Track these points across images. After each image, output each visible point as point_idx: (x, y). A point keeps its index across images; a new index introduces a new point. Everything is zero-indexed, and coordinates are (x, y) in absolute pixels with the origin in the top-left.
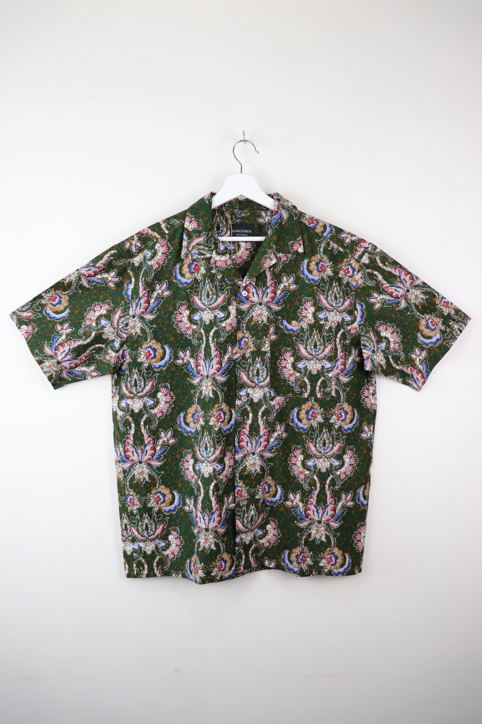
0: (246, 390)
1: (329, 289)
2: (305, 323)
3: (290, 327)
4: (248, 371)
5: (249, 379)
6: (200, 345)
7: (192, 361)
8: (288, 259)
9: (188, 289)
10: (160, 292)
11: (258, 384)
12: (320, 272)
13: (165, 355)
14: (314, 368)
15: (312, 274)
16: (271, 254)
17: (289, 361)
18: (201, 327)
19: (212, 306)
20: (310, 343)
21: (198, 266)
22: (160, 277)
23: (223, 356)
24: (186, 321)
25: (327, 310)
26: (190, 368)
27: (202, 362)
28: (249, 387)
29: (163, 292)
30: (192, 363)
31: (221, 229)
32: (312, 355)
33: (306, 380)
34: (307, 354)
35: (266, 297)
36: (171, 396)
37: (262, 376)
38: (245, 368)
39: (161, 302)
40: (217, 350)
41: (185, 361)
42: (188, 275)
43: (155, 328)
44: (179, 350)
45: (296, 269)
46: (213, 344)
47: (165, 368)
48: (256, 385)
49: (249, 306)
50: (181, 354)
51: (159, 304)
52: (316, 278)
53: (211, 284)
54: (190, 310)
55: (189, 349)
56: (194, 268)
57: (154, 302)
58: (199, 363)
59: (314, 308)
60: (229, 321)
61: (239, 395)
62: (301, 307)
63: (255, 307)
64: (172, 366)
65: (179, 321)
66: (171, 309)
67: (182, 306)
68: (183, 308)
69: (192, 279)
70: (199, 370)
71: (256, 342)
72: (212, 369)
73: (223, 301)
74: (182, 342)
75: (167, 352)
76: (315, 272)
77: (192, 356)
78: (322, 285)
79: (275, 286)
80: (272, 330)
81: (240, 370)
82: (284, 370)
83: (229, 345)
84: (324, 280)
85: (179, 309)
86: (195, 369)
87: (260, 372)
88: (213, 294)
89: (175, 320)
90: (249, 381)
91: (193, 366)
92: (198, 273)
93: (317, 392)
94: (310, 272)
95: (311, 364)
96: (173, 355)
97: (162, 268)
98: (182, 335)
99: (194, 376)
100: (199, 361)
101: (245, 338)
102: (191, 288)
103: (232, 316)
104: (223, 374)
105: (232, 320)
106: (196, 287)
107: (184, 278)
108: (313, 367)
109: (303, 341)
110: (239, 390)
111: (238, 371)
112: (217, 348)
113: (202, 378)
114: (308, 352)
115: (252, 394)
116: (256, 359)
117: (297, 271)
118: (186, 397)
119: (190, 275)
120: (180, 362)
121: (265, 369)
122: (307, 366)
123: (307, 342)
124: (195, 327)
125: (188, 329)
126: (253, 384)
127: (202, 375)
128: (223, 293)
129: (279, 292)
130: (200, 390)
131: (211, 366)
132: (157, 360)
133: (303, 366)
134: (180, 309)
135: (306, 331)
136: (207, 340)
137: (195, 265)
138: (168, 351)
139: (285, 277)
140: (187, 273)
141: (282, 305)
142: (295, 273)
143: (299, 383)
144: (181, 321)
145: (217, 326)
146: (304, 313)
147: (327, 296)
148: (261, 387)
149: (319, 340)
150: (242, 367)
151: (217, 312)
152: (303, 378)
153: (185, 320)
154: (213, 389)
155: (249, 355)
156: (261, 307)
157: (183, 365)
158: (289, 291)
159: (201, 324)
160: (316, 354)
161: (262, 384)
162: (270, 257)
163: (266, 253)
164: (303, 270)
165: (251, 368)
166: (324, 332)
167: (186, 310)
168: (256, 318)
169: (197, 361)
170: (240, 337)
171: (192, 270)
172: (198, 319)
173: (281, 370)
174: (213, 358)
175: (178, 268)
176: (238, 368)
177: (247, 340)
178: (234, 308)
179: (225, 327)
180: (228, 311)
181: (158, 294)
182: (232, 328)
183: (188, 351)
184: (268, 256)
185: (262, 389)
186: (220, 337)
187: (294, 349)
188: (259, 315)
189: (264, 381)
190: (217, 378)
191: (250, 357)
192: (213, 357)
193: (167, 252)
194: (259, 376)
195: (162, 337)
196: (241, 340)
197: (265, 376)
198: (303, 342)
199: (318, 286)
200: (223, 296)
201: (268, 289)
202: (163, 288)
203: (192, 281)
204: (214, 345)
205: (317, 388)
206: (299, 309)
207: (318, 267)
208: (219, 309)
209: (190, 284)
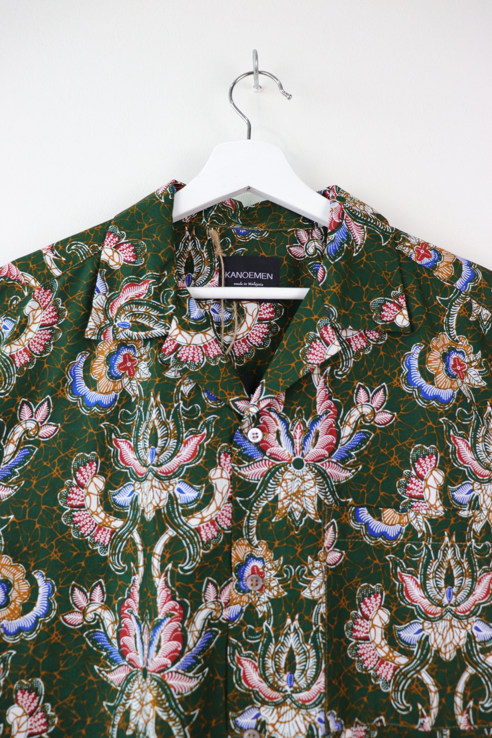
0: (256, 712)
1: (478, 423)
2: (420, 517)
3: (377, 526)
4: (263, 657)
5: (266, 679)
6: (130, 574)
7: (108, 617)
8: (368, 344)
9: (102, 420)
10: (31, 425)
11: (290, 696)
12: (454, 377)
13: (36, 599)
14: (448, 641)
15: (433, 384)
16: (326, 329)
17: (377, 621)
18: (133, 525)
19: (164, 468)
20: (435, 572)
21: (131, 360)
22: (33, 388)
23: (191, 616)
24: (94, 507)
25: (477, 480)
26: (103, 636)
27: (132, 624)
28: (264, 703)
29: (38, 428)
30: (107, 623)
31: (196, 269)
32: (440, 604)
33: (427, 679)
34: (426, 602)
35: (314, 445)
36: (45, 716)
37: (303, 671)
38: (254, 648)
39: (31, 453)
40: (173, 599)
41: (90, 616)
42: (104, 383)
43: (13, 522)
44: (74, 586)
45: (391, 370)
46: (163, 579)
47: (34, 636)
48: (285, 698)
49: (266, 469)
50: (79, 597)
51: (27, 457)
52: (446, 394)
53: (162, 408)
54: (105, 476)
55: (100, 583)
56: (121, 365)
57: (15, 453)
58: (126, 626)
59: (442, 473)
60: (209, 512)
61: (236, 725)
62: (406, 471)
63: (282, 473)
64: (52, 631)
65: (76, 506)
66: (56, 473)
67: (84, 466)
68: (89, 471)
69: (114, 394)
70: (125, 645)
71: (286, 572)
72: (157, 652)
73: (195, 455)
74: (83, 564)
75: (41, 590)
76: (441, 378)
77: (108, 604)
78: (461, 412)
79: (338, 414)
80: (330, 536)
81: (240, 652)
82: (364, 648)
83: (209, 581)
84: (465, 398)
85: (78, 475)
86: (114, 641)
87: (298, 659)
88: (167, 435)
89: (65, 504)
90: (264, 686)
91: (110, 633)
92: (130, 379)
93: (457, 711)
94: (429, 378)
95: (440, 630)
96: (57, 598)
97: (40, 362)
98: (82, 544)
99: (113, 661)
100: (127, 620)
101: (254, 558)
102: (113, 418)
103: (218, 497)
104: (189, 669)
105: (218, 509)
106: (126, 416)
107: (95, 390)
108: (444, 640)
109: (415, 565)
110: (236, 711)
111: (234, 654)
112: (173, 592)
113: (131, 672)
114: (429, 598)
115: (273, 725)
116: (285, 621)
117: (394, 375)
118: (89, 720)
119: (111, 384)
120: (74, 618)
121: (313, 653)
122: (427, 637)
123: (425, 567)
124: (118, 523)
125: (100, 528)
126: (275, 694)
127: (131, 662)
128: (195, 434)
129: (346, 431)
130: (124, 705)
131: (155, 643)
132: (12, 611)
133: (417, 637)
134: (81, 472)
135: (422, 539)
136: (148, 565)
137: (125, 356)
138: (43, 589)
139: (361, 390)
140: (101, 378)
141: (354, 465)
142: (388, 380)
143: (406, 684)
144: (82, 506)
145: (176, 527)
146: (416, 487)
147: (475, 441)
148: (301, 706)
149: (459, 563)
150: (245, 644)
151: (178, 486)
152: (418, 672)
153: (93, 503)
154: (157, 717)
155: (265, 609)
156: (299, 472)
157: (83, 629)
158: (373, 428)
159: (135, 515)
160: (452, 602)
161: (304, 695)
162: (322, 338)
163: (312, 326)
164: (409, 374)
165: (272, 648)
166: (470, 540)
167: (95, 475)
168: (286, 502)
169: (121, 619)
170: (241, 557)
171: (116, 370)
172: (128, 504)
173: (355, 648)
174: (162, 621)
175: (82, 365)
176: (235, 647)
177: (259, 565)
178: (225, 475)
179: (198, 530)
180: (207, 482)
181: (26, 431)
182: (218, 531)
183: (98, 588)
184: (318, 335)
185: (303, 711)
186: (182, 557)
187: (389, 587)
188: (294, 494)
189: (308, 688)
190: (170, 682)
191: (269, 616)
192: (160, 617)
193: (54, 323)
194: (293, 672)
195: (29, 548)
196: (244, 564)
197: (311, 673)
198: (416, 568)
199: (451, 415)
200: (196, 440)
201: (320, 423)
202: (39, 417)
203: (115, 400)
204: (166, 583)
205: (458, 701)
206: (401, 475)
207: (447, 366)
208: (183, 477)
209: (109, 406)
